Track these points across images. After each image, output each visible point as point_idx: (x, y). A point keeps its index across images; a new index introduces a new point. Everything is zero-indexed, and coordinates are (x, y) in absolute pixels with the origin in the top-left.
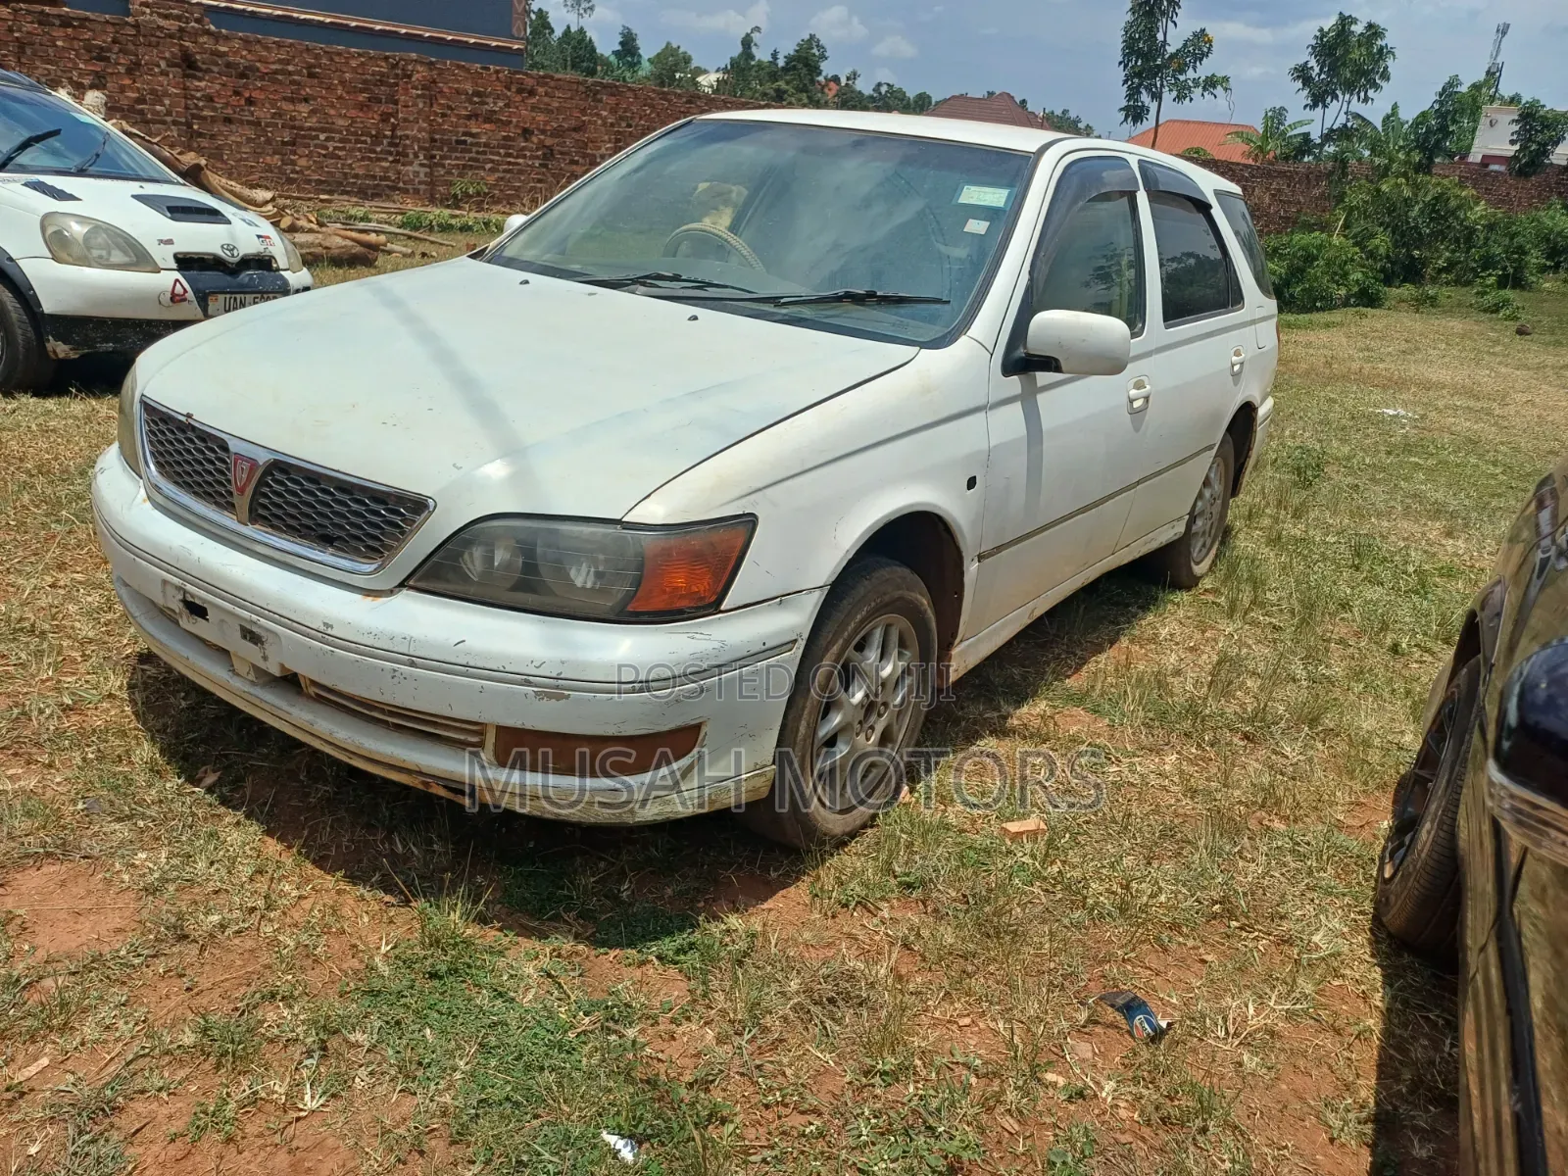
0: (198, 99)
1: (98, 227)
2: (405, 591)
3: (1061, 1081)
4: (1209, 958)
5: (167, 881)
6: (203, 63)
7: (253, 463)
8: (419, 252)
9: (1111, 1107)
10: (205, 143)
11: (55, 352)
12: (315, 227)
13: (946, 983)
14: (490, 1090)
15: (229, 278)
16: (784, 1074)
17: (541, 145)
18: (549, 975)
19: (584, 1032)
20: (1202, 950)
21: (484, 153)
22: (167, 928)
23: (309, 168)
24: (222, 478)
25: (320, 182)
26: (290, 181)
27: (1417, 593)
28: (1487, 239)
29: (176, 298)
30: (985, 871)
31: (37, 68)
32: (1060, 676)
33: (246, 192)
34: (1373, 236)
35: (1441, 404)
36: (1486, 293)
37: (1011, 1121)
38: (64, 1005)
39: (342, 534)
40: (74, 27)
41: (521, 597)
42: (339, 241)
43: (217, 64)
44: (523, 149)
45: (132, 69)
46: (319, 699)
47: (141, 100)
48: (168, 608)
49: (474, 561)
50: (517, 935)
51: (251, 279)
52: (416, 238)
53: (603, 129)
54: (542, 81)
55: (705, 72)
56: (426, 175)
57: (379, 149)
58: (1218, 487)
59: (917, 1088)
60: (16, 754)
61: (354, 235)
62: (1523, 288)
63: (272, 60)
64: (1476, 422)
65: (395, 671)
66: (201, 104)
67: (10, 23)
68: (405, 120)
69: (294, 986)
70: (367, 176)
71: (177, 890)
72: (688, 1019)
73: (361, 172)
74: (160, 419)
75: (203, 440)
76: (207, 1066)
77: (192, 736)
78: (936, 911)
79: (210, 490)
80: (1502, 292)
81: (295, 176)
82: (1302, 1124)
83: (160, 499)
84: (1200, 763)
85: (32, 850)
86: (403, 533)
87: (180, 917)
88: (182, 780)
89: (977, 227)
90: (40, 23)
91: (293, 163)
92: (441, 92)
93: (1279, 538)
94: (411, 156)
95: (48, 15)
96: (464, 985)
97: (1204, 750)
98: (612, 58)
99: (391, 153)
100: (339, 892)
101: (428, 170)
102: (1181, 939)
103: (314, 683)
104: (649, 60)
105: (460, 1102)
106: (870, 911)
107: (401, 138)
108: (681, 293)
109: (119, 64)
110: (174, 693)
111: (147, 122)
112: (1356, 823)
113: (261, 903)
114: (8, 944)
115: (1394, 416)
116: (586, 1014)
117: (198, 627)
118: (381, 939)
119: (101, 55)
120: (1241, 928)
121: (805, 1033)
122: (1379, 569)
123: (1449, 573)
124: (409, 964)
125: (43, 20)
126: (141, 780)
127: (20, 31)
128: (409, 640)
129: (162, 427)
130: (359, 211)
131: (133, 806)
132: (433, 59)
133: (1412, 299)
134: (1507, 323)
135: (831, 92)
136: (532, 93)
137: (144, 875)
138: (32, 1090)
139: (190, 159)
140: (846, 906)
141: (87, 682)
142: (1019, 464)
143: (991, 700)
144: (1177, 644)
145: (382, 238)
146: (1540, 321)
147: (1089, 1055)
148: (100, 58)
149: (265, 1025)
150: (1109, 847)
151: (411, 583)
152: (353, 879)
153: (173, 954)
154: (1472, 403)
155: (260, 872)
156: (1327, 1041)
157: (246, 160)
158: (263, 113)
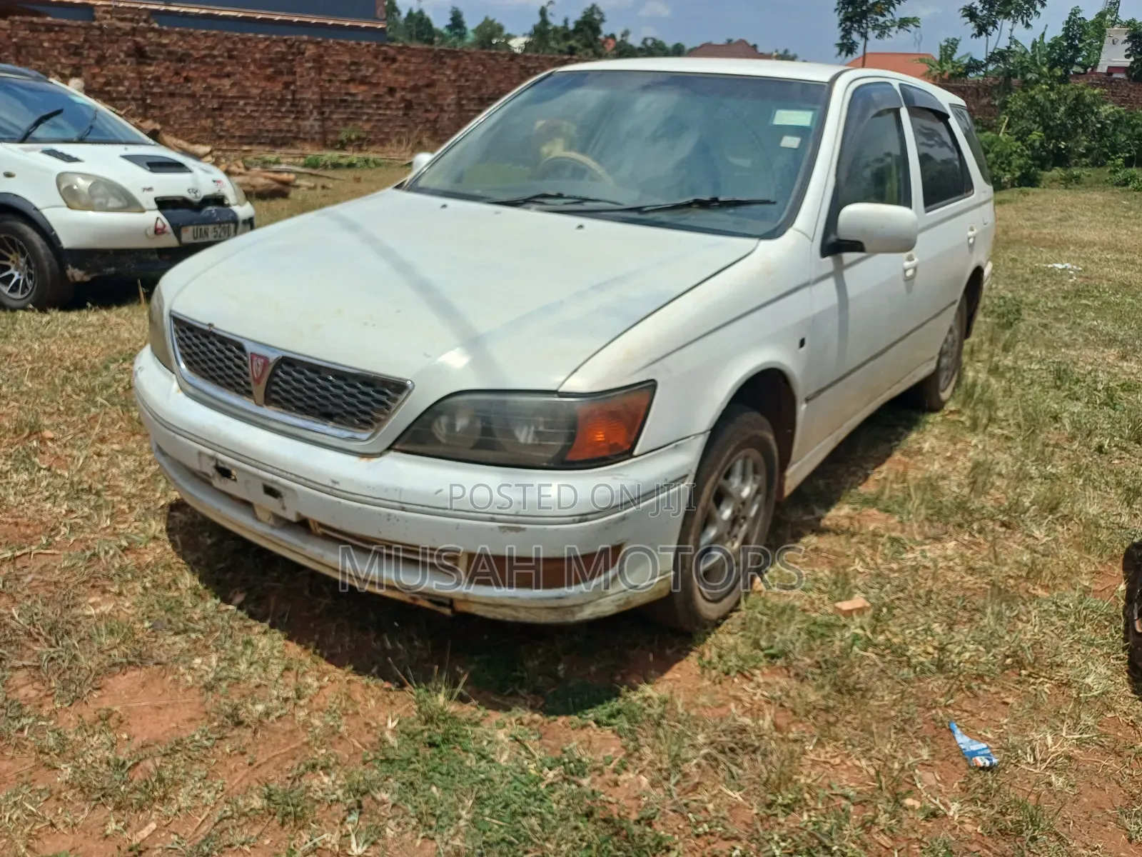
0: (149, 80)
1: (98, 182)
2: (392, 453)
3: (917, 805)
4: (1010, 700)
5: (220, 680)
6: (151, 53)
7: (266, 359)
8: (319, 185)
9: (960, 824)
10: (156, 112)
11: (73, 277)
12: (243, 171)
13: (816, 732)
14: (489, 833)
15: (195, 214)
16: (706, 809)
17: (403, 99)
18: (517, 740)
19: (551, 784)
20: (1002, 695)
21: (361, 108)
22: (227, 717)
23: (233, 127)
24: (240, 372)
25: (241, 137)
26: (220, 137)
27: (1107, 405)
28: (1114, 130)
29: (158, 231)
30: (829, 642)
32: (855, 485)
33: (192, 147)
34: (1030, 132)
35: (1096, 259)
36: (1117, 171)
37: (886, 838)
38: (161, 780)
39: (340, 411)
40: (56, 32)
42: (262, 181)
43: (162, 53)
44: (389, 103)
45: (100, 61)
46: (325, 537)
47: (108, 84)
48: (204, 473)
49: (440, 428)
50: (487, 709)
51: (211, 213)
52: (316, 175)
53: (448, 84)
54: (400, 50)
55: (515, 37)
56: (319, 127)
57: (283, 110)
58: (956, 333)
59: (810, 816)
60: (93, 587)
61: (272, 175)
63: (201, 47)
64: (1125, 270)
65: (390, 515)
66: (151, 83)
67: (9, 32)
68: (302, 87)
69: (328, 758)
70: (276, 130)
71: (228, 687)
72: (626, 769)
73: (271, 127)
74: (184, 327)
75: (223, 343)
76: (274, 824)
77: (220, 566)
78: (797, 674)
79: (230, 381)
80: (1129, 170)
81: (224, 133)
82: (1106, 829)
83: (190, 390)
84: (973, 546)
85: (118, 660)
86: (388, 408)
87: (235, 709)
88: (218, 600)
89: (791, 142)
90: (32, 31)
91: (221, 124)
92: (327, 64)
93: (997, 368)
94: (308, 113)
95: (37, 24)
96: (455, 751)
97: (974, 537)
98: (445, 31)
99: (292, 112)
100: (349, 682)
101: (320, 123)
102: (985, 687)
103: (321, 525)
104: (472, 30)
105: (469, 845)
106: (746, 677)
107: (300, 100)
108: (567, 208)
109: (90, 57)
110: (202, 532)
111: (114, 99)
112: (1099, 588)
113: (292, 694)
114: (112, 734)
115: (1063, 269)
116: (550, 769)
117: (225, 485)
118: (387, 717)
119: (76, 51)
120: (1029, 676)
121: (716, 776)
122: (1076, 388)
123: (1128, 387)
124: (412, 736)
125: (34, 28)
126: (188, 602)
127: (16, 36)
128: (400, 491)
129: (189, 334)
130: (271, 157)
131: (186, 623)
132: (320, 39)
133: (1061, 179)
134: (1136, 193)
135: (610, 46)
136: (394, 60)
137: (202, 676)
138: (147, 849)
139: (150, 124)
140: (727, 674)
141: (136, 528)
144: (938, 455)
145: (292, 176)
147: (934, 782)
148: (75, 54)
149: (312, 790)
150: (918, 617)
151: (397, 447)
152: (359, 670)
153: (234, 737)
154: (1118, 256)
155: (287, 669)
156: (1111, 761)
157: (187, 123)
158: (198, 88)
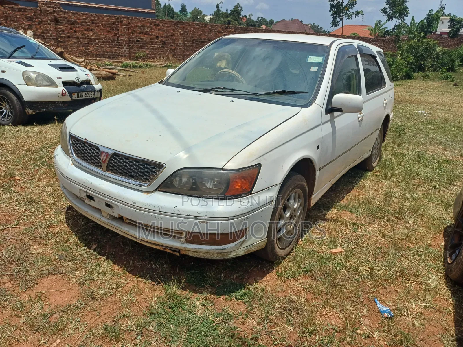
0: (60, 31)
1: (39, 75)
2: (157, 192)
3: (362, 332)
4: (398, 290)
5: (86, 280)
6: (61, 21)
7: (108, 154)
8: (128, 75)
9: (378, 340)
10: (62, 44)
11: (28, 113)
12: (97, 68)
13: (322, 302)
14: (193, 344)
15: (78, 88)
16: (279, 334)
17: (162, 41)
18: (204, 305)
19: (218, 324)
20: (395, 287)
21: (145, 44)
22: (89, 296)
23: (93, 50)
24: (97, 158)
25: (97, 55)
26: (88, 54)
27: (438, 169)
28: (443, 57)
29: (63, 95)
30: (328, 265)
31: (11, 24)
32: (339, 201)
33: (76, 59)
35: (435, 108)
36: (444, 74)
37: (349, 346)
38: (62, 322)
39: (137, 175)
40: (22, 11)
41: (192, 192)
42: (104, 72)
43: (65, 21)
44: (156, 42)
45: (40, 23)
46: (129, 224)
47: (43, 32)
48: (81, 197)
49: (176, 182)
50: (193, 293)
51: (84, 88)
52: (126, 70)
53: (180, 35)
54: (161, 22)
55: (207, 16)
56: (128, 51)
57: (114, 44)
58: (379, 140)
59: (319, 337)
60: (35, 241)
61: (109, 70)
62: (454, 71)
63: (81, 19)
64: (446, 114)
65: (155, 216)
66: (61, 33)
67: (3, 11)
68: (121, 35)
69: (129, 313)
70: (110, 52)
71: (89, 283)
72: (247, 317)
74: (75, 139)
75: (91, 147)
76: (107, 340)
77: (86, 233)
78: (315, 279)
79: (93, 161)
80: (449, 73)
81: (89, 53)
82: (435, 342)
83: (77, 164)
84: (385, 227)
85: (45, 272)
86: (156, 174)
87: (92, 292)
88: (86, 248)
89: (314, 69)
91: (88, 49)
92: (131, 26)
93: (395, 154)
94: (123, 46)
95: (14, 8)
96: (180, 310)
97: (385, 223)
98: (179, 13)
99: (117, 45)
100: (138, 281)
101: (128, 50)
102: (389, 284)
103: (128, 219)
104: (190, 13)
106: (295, 280)
107: (120, 40)
108: (226, 93)
109: (36, 22)
110: (79, 219)
111: (45, 39)
112: (434, 244)
113: (115, 286)
114: (42, 303)
115: (422, 113)
116: (217, 317)
117: (91, 203)
118: (153, 296)
119: (30, 19)
120: (406, 280)
121: (283, 320)
122: (426, 162)
123: (446, 162)
124: (163, 304)
125: (13, 10)
126: (74, 248)
127: (6, 13)
128: (160, 207)
129: (77, 142)
130: (109, 63)
131: (73, 257)
132: (129, 17)
133: (422, 76)
134: (451, 82)
135: (244, 20)
136: (158, 25)
137: (79, 279)
139: (59, 50)
140: (288, 278)
141: (53, 217)
142: (330, 140)
143: (319, 210)
144: (371, 189)
145: (117, 71)
146: (460, 82)
147: (368, 323)
148: (30, 20)
149: (123, 326)
150: (363, 255)
151: (159, 189)
152: (142, 277)
153: (92, 304)
154: (443, 108)
155: (113, 276)
156: (438, 315)
157: (74, 49)
158: (79, 35)
